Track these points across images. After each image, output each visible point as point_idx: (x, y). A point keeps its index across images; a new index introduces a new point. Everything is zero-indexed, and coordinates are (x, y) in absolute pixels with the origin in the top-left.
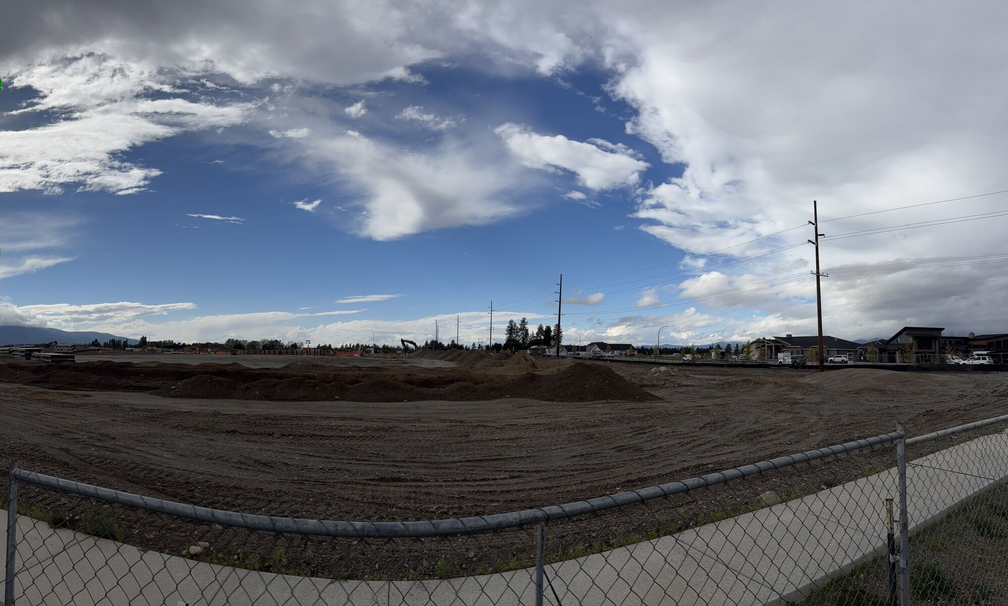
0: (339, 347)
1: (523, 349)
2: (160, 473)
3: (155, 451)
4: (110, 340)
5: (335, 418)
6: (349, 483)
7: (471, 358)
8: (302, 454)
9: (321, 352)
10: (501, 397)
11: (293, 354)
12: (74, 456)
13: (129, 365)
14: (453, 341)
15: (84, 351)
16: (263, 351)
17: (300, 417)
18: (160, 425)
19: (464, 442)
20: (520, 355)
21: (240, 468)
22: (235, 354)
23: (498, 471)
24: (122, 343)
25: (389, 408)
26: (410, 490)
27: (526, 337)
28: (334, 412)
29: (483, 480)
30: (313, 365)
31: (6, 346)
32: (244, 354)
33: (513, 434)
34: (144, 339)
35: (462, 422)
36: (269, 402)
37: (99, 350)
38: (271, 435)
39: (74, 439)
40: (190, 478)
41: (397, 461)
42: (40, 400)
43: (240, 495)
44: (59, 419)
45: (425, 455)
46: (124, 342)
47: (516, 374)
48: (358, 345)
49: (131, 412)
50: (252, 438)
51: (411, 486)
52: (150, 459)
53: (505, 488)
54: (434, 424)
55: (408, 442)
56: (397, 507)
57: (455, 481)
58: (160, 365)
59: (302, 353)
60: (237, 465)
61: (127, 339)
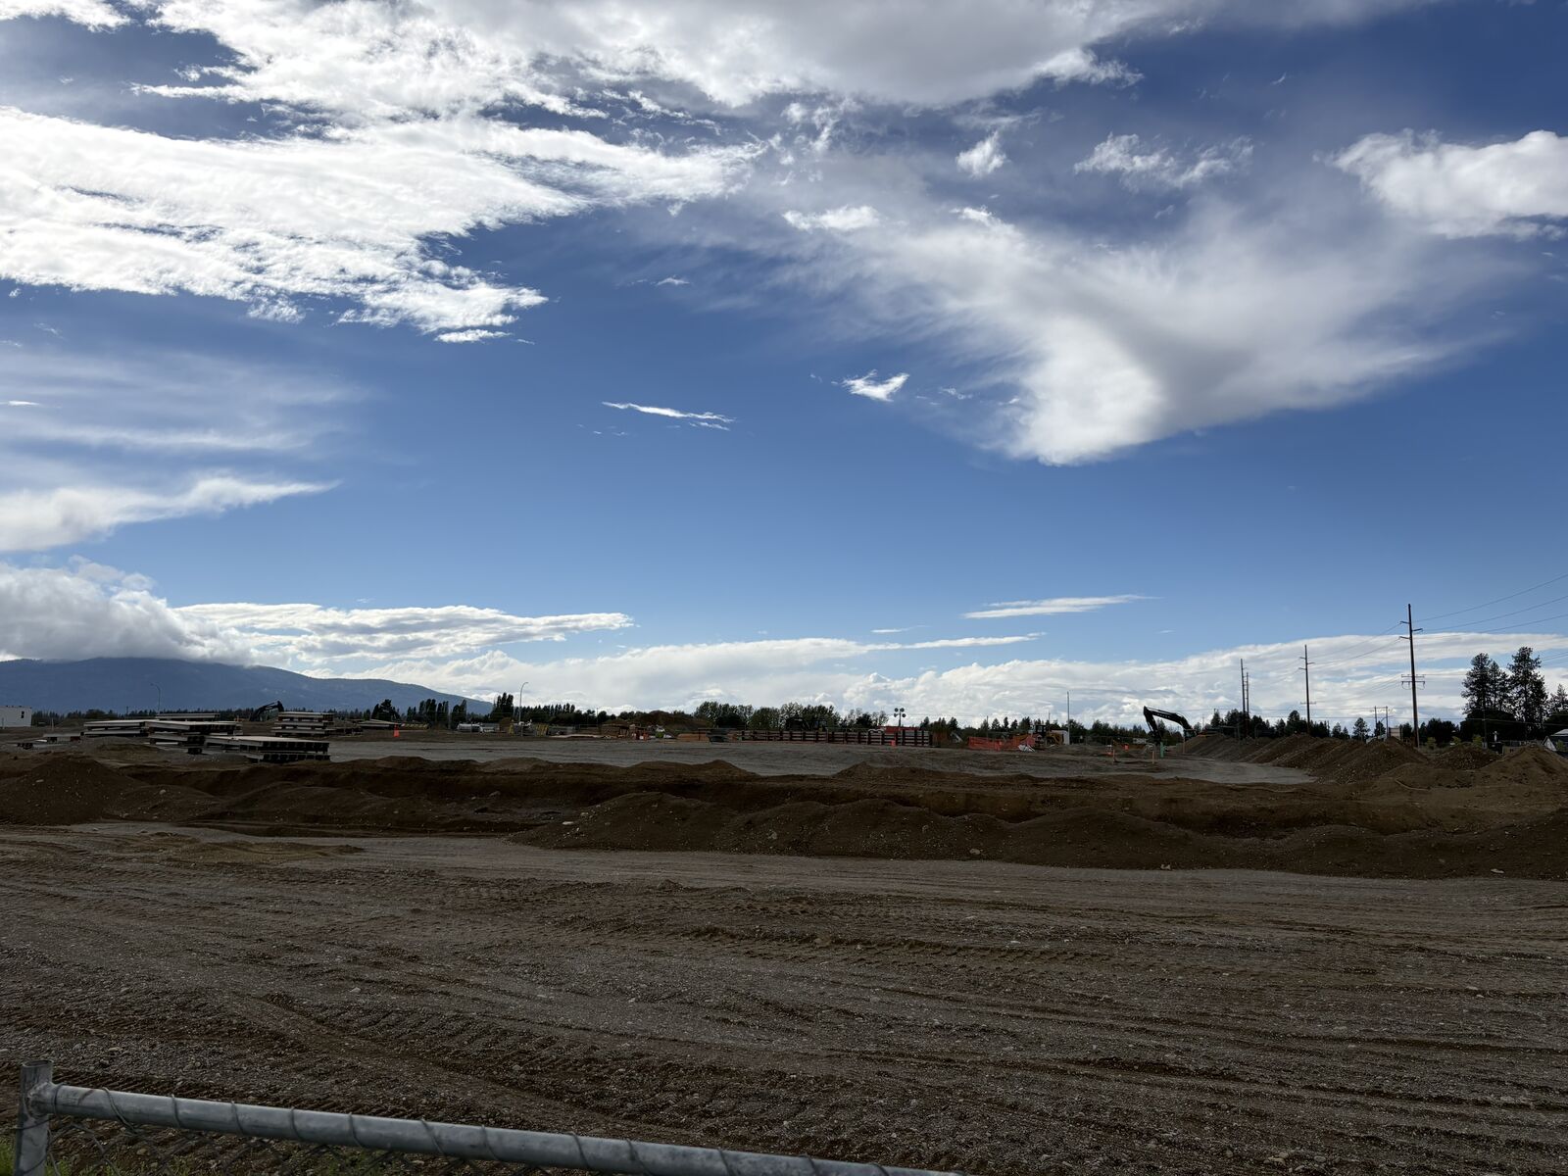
0: (977, 724)
1: (1531, 737)
2: (524, 1041)
3: (514, 985)
4: (422, 704)
5: (974, 904)
6: (1015, 1066)
7: (1354, 762)
8: (885, 989)
9: (931, 737)
10: (1472, 871)
11: (860, 742)
12: (301, 1013)
13: (466, 766)
14: (1294, 714)
15: (349, 731)
16: (786, 734)
17: (879, 898)
18: (532, 919)
19: (1361, 988)
20: (1527, 757)
21: (726, 1021)
22: (720, 739)
23: (1491, 1081)
24: (450, 710)
25: (1118, 883)
26: (1197, 1098)
27: (1538, 703)
28: (969, 888)
29: (1440, 1100)
30: (913, 771)
31: (133, 716)
32: (743, 739)
33: (1532, 982)
34: (505, 702)
35: (1348, 932)
36: (803, 859)
37: (391, 728)
38: (807, 940)
39: (307, 966)
40: (595, 1049)
41: (1151, 1019)
42: (220, 866)
43: (723, 1087)
44: (270, 917)
45: (1237, 1009)
46: (456, 707)
47: (1518, 810)
48: (1026, 722)
49: (461, 890)
50: (758, 947)
51: (1201, 1090)
52: (503, 1007)
53: (1525, 1136)
54: (1257, 932)
55: (1180, 972)
56: (1159, 1141)
57: (1342, 1090)
58: (540, 767)
59: (883, 739)
60: (719, 1015)
61: (465, 701)
